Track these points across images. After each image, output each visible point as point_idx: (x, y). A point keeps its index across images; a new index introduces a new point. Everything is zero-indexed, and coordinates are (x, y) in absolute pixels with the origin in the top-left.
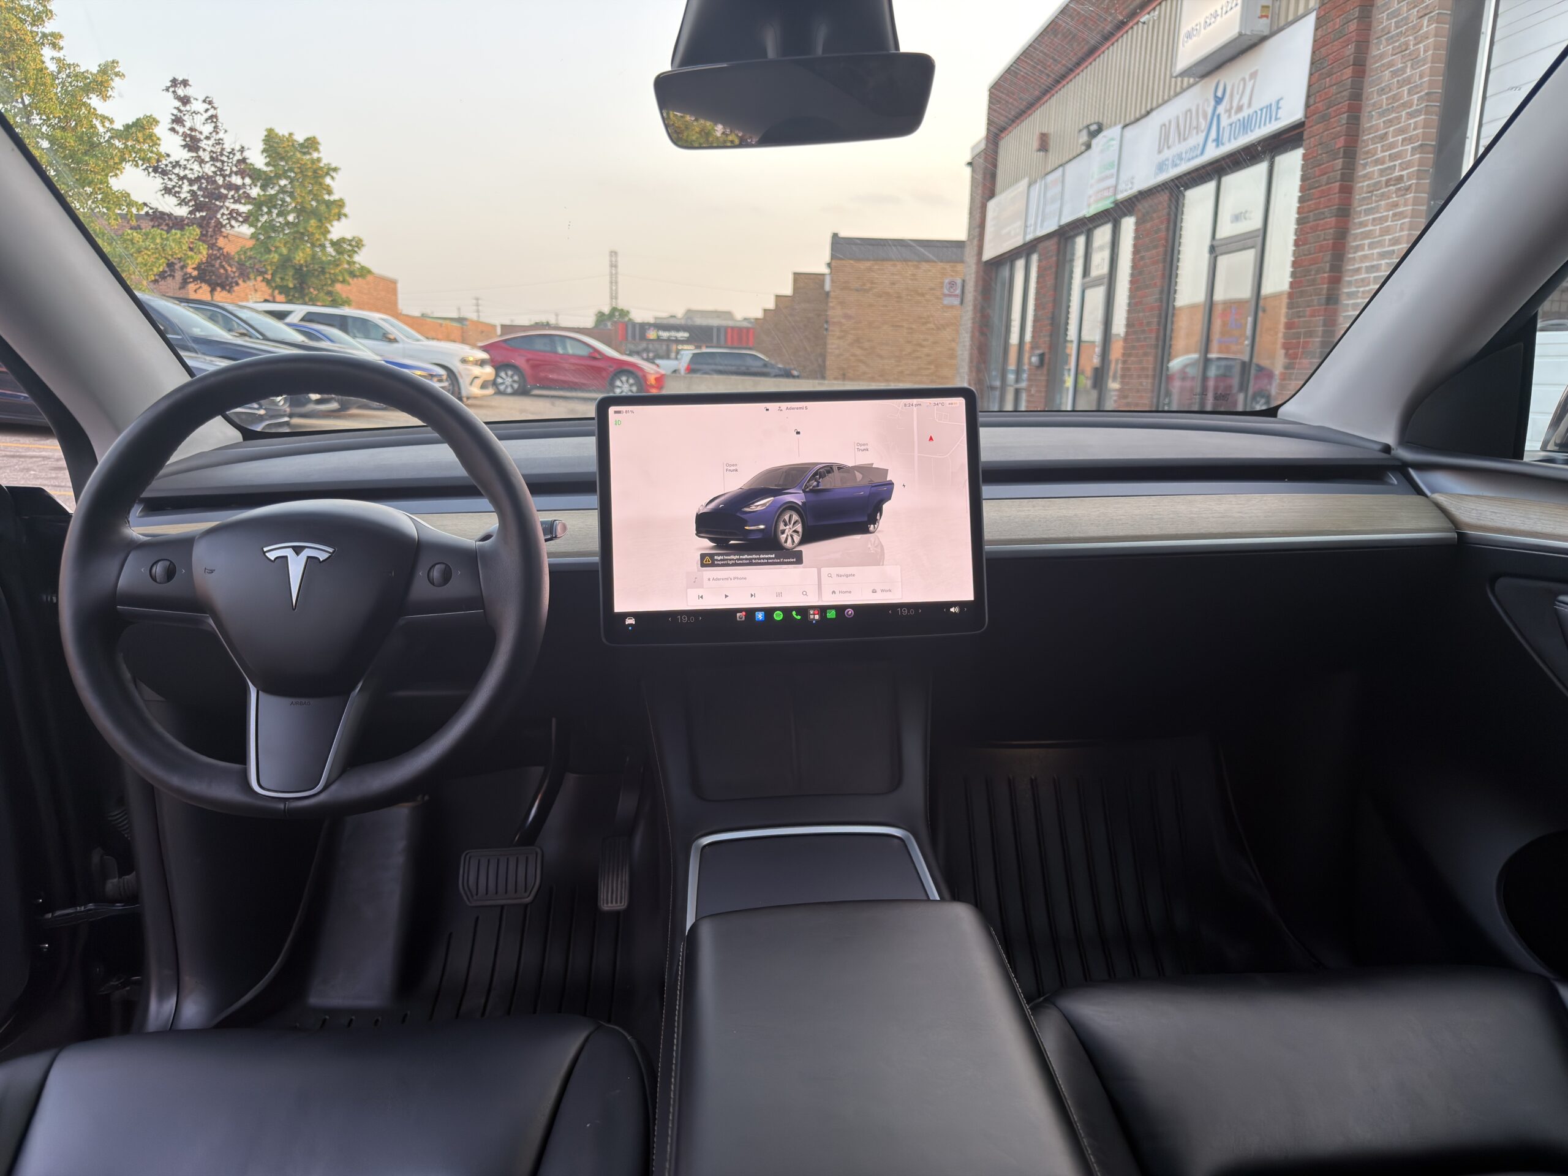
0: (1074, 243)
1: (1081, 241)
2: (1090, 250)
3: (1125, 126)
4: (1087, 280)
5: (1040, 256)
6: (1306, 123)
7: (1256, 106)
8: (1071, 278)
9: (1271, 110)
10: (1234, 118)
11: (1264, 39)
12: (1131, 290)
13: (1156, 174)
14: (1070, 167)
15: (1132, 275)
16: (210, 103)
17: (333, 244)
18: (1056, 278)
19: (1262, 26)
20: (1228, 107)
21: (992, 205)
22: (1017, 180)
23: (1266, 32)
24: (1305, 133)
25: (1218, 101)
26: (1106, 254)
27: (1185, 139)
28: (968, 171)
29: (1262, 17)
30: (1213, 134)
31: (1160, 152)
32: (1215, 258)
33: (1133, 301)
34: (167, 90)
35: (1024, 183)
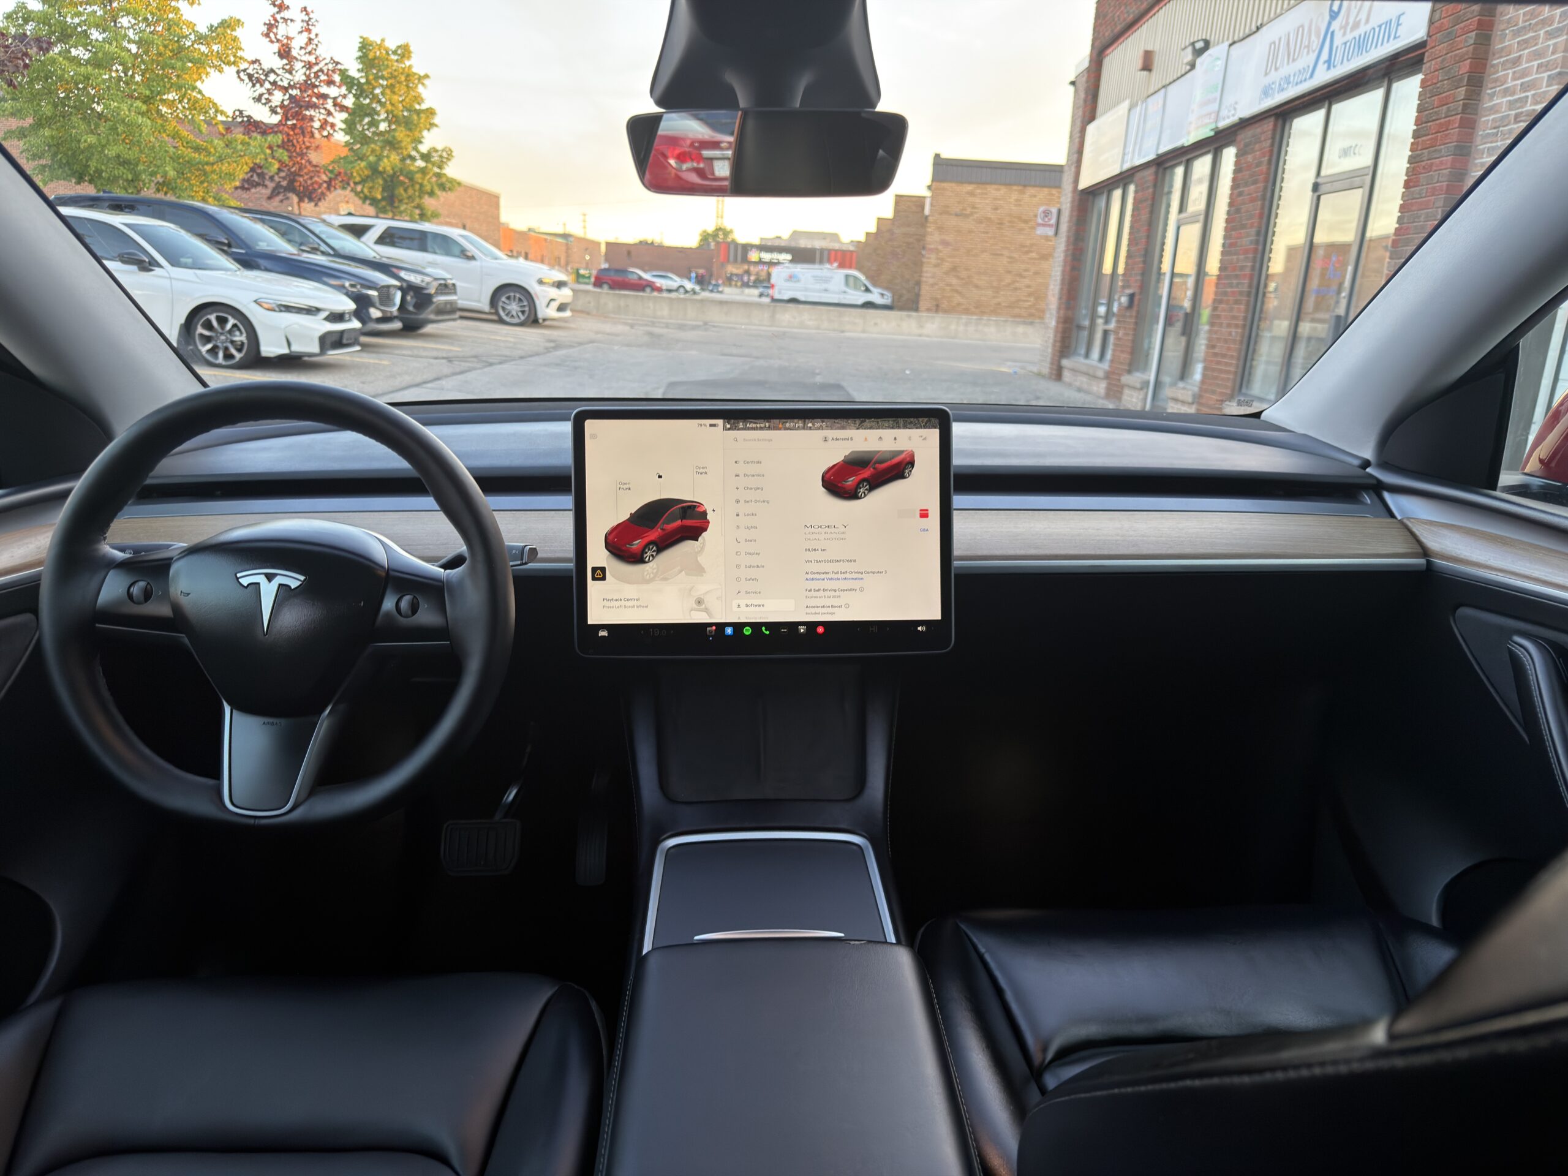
0: (1172, 175)
1: (1179, 171)
2: (1188, 182)
3: (1234, 43)
4: (1183, 215)
5: (1136, 187)
6: (1428, 43)
7: (1379, 20)
8: (1168, 212)
9: (1391, 27)
10: (1349, 36)
12: (1226, 229)
13: (1261, 100)
14: (1173, 89)
15: (1228, 213)
17: (426, 157)
18: (1152, 212)
20: (1344, 23)
21: (1091, 128)
22: (1117, 103)
24: (1426, 54)
25: (1334, 16)
26: (1204, 188)
27: (1294, 60)
30: (1325, 56)
31: (1266, 74)
32: (1319, 198)
33: (1227, 241)
35: (1126, 105)
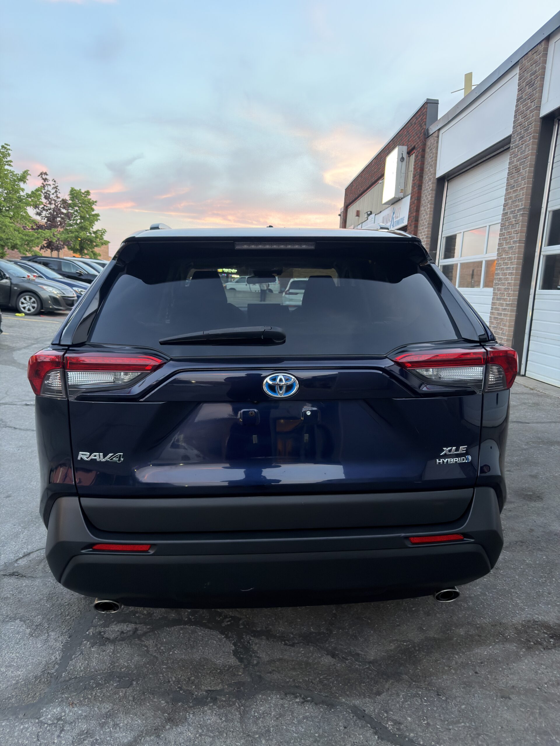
3: (375, 215)
6: (408, 226)
7: (401, 217)
9: (403, 219)
10: (396, 220)
11: (402, 198)
14: (363, 224)
16: (55, 181)
17: (95, 233)
19: (401, 195)
20: (395, 216)
23: (402, 197)
24: (407, 228)
25: (394, 213)
27: (387, 223)
28: (339, 217)
29: (401, 192)
30: (392, 224)
34: (39, 176)
